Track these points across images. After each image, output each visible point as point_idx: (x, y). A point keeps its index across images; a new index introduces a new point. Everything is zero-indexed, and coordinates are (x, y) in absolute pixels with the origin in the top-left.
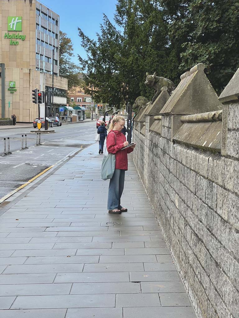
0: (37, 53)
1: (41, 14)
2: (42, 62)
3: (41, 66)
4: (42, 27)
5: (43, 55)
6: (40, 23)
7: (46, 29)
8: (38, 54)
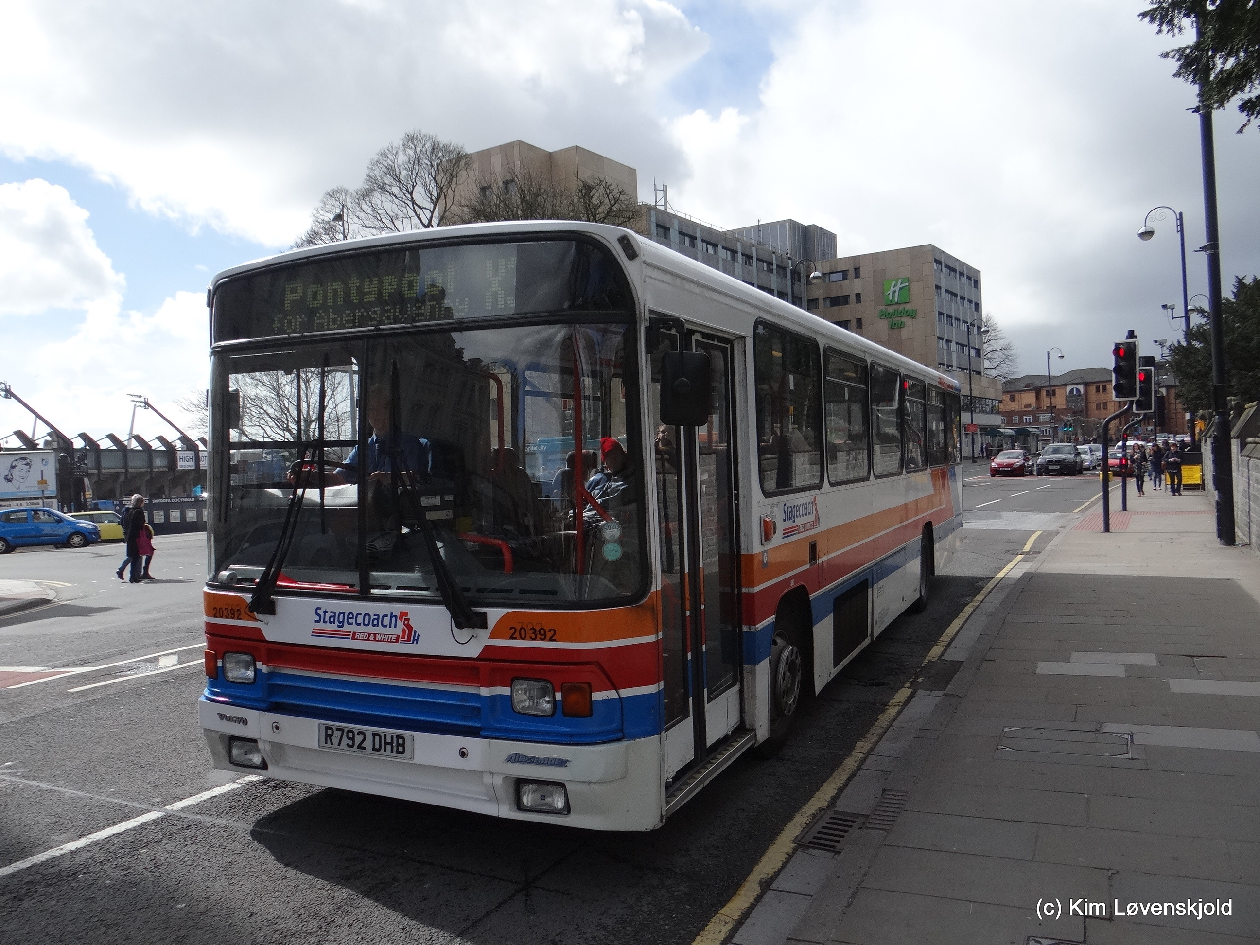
0: (939, 338)
1: (944, 270)
2: (949, 353)
3: (947, 360)
4: (947, 291)
5: (951, 341)
6: (943, 285)
7: (956, 295)
8: (942, 339)
